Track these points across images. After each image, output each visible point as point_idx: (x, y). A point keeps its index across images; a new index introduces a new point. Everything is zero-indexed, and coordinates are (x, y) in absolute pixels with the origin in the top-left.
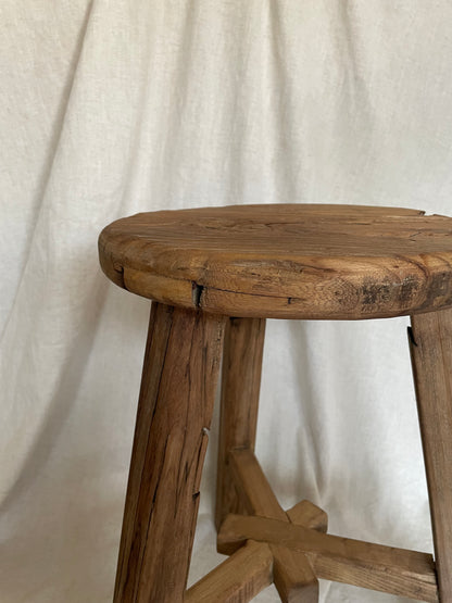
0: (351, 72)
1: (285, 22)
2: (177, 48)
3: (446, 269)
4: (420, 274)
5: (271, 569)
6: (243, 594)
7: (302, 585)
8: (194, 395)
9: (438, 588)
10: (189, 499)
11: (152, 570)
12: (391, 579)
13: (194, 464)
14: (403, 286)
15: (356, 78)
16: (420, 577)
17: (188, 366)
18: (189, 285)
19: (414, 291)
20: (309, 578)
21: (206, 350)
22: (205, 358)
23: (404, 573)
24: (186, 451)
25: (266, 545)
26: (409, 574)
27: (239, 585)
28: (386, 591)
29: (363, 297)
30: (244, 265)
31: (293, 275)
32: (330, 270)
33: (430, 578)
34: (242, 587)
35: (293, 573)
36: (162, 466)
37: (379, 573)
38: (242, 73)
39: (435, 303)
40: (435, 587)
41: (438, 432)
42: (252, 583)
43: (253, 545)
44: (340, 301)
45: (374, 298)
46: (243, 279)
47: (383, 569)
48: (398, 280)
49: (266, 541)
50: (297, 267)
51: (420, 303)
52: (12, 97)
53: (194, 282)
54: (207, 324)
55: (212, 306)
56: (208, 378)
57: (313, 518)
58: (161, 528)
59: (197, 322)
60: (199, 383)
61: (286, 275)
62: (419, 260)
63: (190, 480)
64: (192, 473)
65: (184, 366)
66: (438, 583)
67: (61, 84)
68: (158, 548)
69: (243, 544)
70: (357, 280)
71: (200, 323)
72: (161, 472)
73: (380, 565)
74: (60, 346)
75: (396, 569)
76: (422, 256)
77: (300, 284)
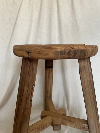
0: (74, 19)
1: (60, 9)
2: (38, 15)
3: (78, 49)
4: (72, 49)
5: (51, 122)
6: (44, 126)
7: (57, 125)
8: (30, 78)
9: (88, 128)
10: (30, 101)
11: (21, 116)
12: (78, 125)
13: (31, 93)
14: (68, 52)
15: (75, 20)
16: (84, 125)
17: (29, 72)
18: (26, 52)
19: (71, 53)
20: (59, 124)
21: (33, 69)
22: (33, 70)
23: (81, 124)
24: (29, 90)
25: (51, 117)
26: (82, 124)
27: (43, 124)
28: (77, 128)
29: (60, 54)
30: (36, 48)
31: (46, 49)
32: (53, 48)
33: (87, 125)
34: (44, 125)
35: (56, 122)
36: (23, 93)
37: (75, 124)
38: (51, 19)
39: (76, 56)
40: (88, 127)
41: (86, 90)
42: (46, 124)
43: (48, 116)
44: (55, 54)
45: (62, 54)
46: (36, 50)
47: (76, 123)
48: (67, 50)
49: (51, 116)
50: (47, 48)
51: (73, 56)
52: (5, 25)
53: (27, 52)
54: (33, 63)
55: (30, 56)
56: (34, 75)
57: (62, 112)
58: (23, 107)
59: (31, 62)
60: (32, 76)
61: (44, 49)
62: (72, 47)
63: (30, 97)
64: (30, 95)
65: (28, 72)
66: (88, 126)
67: (14, 22)
68: (22, 111)
69: (46, 116)
70: (58, 50)
71: (31, 63)
72: (23, 94)
73: (76, 122)
74: (11, 75)
75: (79, 123)
76: (73, 46)
77: (47, 51)
